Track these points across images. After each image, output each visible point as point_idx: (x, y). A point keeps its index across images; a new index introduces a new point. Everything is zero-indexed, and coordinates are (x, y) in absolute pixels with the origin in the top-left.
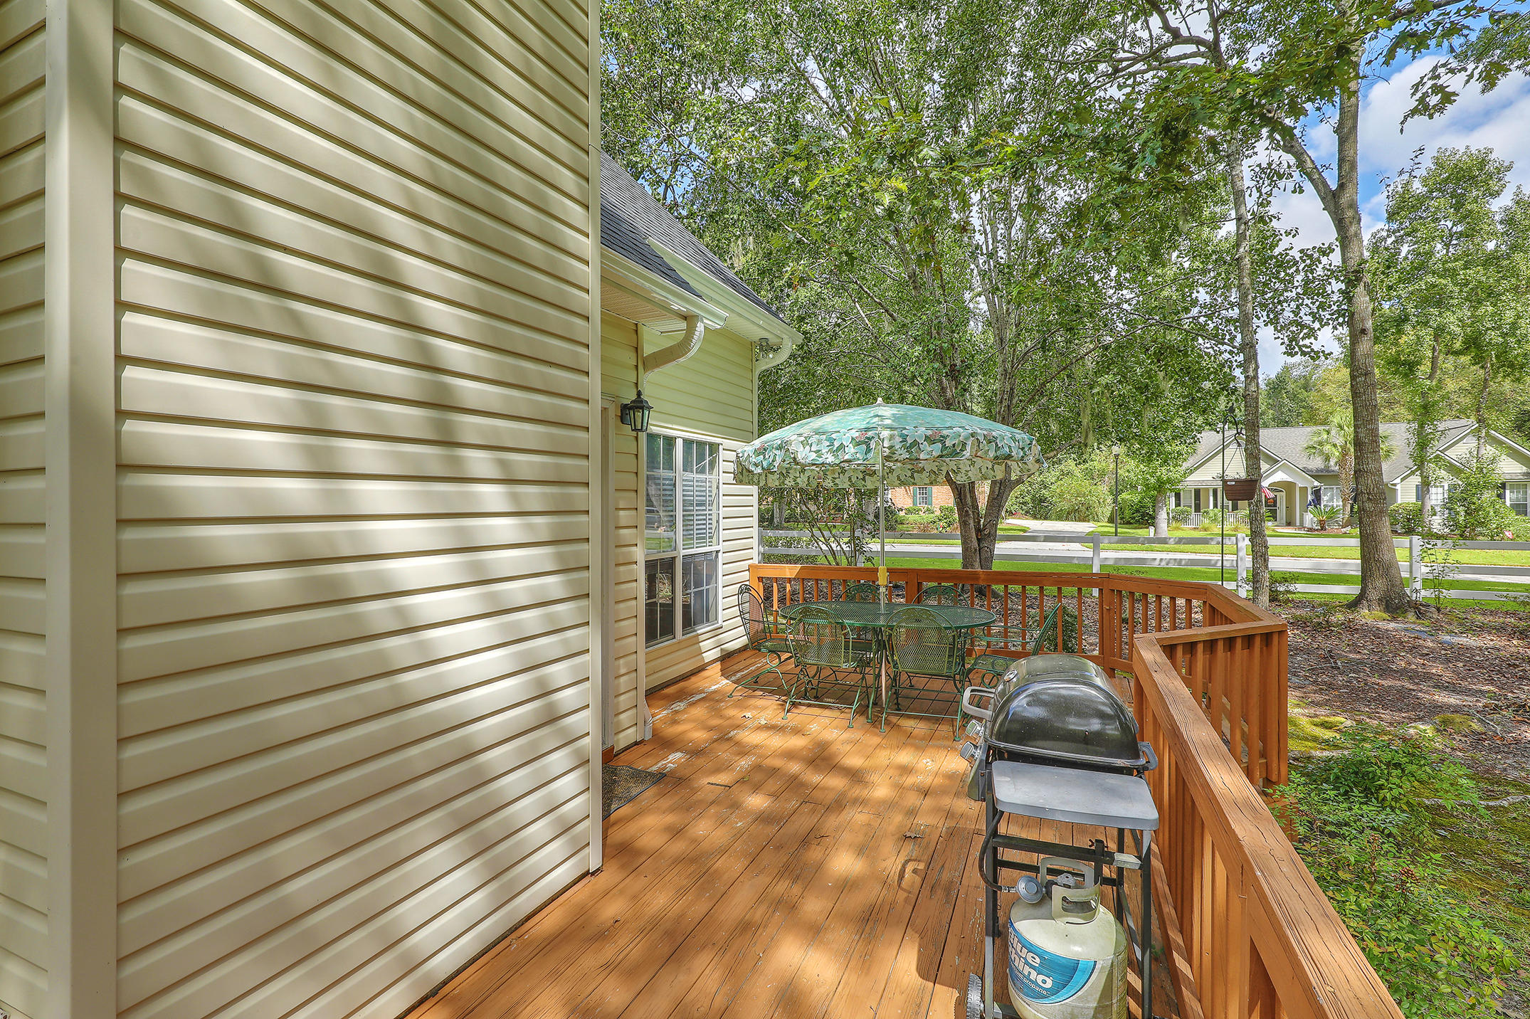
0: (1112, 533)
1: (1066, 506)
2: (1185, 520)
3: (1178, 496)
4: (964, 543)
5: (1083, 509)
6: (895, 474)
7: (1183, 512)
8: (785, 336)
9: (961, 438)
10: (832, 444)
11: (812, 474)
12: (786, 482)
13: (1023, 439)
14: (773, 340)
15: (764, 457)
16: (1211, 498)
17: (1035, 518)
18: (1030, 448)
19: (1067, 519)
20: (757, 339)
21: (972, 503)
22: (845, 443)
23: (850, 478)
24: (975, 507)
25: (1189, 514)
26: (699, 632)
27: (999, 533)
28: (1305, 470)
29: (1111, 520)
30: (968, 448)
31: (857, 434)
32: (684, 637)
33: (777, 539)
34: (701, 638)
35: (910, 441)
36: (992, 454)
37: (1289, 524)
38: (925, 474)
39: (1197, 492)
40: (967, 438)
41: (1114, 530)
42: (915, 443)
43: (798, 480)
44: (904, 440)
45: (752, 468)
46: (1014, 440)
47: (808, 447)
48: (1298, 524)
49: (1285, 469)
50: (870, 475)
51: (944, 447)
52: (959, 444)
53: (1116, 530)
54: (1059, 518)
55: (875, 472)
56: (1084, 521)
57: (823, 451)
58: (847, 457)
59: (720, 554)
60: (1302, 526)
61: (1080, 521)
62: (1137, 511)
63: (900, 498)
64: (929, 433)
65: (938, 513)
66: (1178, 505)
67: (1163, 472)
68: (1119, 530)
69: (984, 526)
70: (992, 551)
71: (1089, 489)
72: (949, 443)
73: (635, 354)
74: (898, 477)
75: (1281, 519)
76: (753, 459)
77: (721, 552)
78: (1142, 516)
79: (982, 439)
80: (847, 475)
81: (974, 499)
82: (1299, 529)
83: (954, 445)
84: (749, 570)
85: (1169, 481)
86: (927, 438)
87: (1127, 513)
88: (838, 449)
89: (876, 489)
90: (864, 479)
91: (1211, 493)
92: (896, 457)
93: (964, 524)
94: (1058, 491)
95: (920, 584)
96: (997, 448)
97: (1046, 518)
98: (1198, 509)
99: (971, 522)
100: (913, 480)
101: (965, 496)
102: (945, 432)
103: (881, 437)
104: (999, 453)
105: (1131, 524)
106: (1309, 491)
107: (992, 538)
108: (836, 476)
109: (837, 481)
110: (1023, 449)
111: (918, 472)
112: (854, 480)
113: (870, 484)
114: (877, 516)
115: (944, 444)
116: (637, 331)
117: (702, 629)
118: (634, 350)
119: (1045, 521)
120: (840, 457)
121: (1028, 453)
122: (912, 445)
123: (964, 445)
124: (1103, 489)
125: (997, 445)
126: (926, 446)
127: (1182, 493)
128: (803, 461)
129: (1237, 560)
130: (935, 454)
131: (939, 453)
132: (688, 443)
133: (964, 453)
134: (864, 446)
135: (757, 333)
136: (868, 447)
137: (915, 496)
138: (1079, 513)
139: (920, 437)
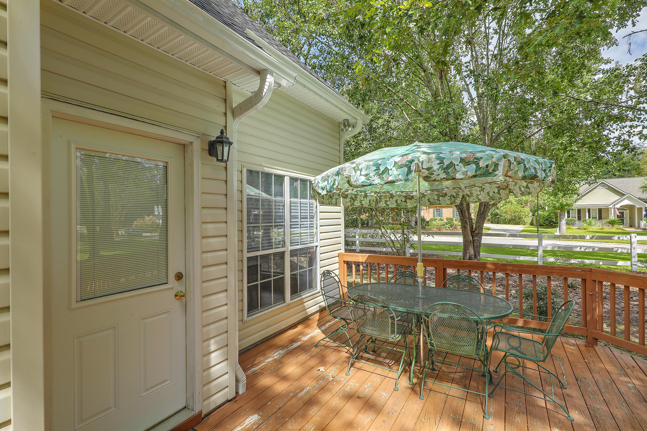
0: (536, 230)
1: (509, 217)
2: (573, 224)
3: (568, 212)
4: (465, 238)
5: (517, 219)
6: (426, 198)
7: (572, 220)
8: (358, 118)
9: (494, 160)
10: (378, 169)
11: (372, 199)
12: (355, 203)
13: (545, 162)
14: (352, 121)
15: (328, 182)
16: (587, 214)
17: (492, 223)
18: (550, 170)
19: (509, 224)
20: (341, 120)
21: (468, 216)
22: (389, 167)
23: (396, 201)
24: (471, 219)
25: (575, 221)
26: (303, 297)
27: (484, 231)
28: (640, 199)
29: (532, 224)
30: (501, 168)
31: (399, 159)
32: (292, 301)
33: (366, 234)
34: (305, 300)
35: (446, 163)
36: (521, 174)
37: (631, 226)
38: (447, 198)
39: (579, 211)
40: (499, 159)
41: (536, 229)
42: (451, 165)
43: (363, 202)
44: (442, 162)
45: (320, 191)
46: (538, 163)
47: (358, 172)
48: (637, 226)
49: (629, 198)
50: (410, 199)
51: (478, 168)
52: (492, 165)
53: (538, 229)
54: (505, 223)
55: (413, 197)
56: (517, 224)
57: (371, 175)
58: (390, 179)
59: (318, 248)
60: (639, 227)
61: (515, 224)
62: (547, 220)
63: (427, 214)
64: (464, 155)
65: (445, 221)
66: (569, 217)
67: (564, 201)
68: (539, 229)
69: (475, 229)
70: (480, 242)
71: (520, 210)
72: (482, 164)
73: (224, 105)
74: (429, 200)
75: (627, 224)
76: (321, 185)
77: (319, 247)
78: (550, 222)
79: (512, 160)
80: (394, 199)
81: (469, 214)
82: (638, 229)
83: (487, 166)
84: (338, 256)
85: (567, 205)
86: (462, 160)
87: (542, 221)
88: (383, 172)
89: (416, 207)
90: (405, 201)
91: (587, 211)
92: (433, 177)
93: (464, 227)
94: (504, 210)
95: (445, 270)
96: (525, 169)
97: (498, 223)
98: (579, 218)
99: (468, 226)
100: (439, 202)
101: (465, 213)
102: (478, 155)
103: (421, 160)
104: (526, 174)
105: (544, 226)
106: (644, 210)
107: (480, 235)
108: (388, 199)
109: (388, 203)
110: (545, 171)
111: (442, 196)
112: (399, 202)
113: (410, 205)
114: (416, 222)
115: (477, 164)
116: (225, 87)
117: (305, 295)
118: (223, 101)
119: (498, 225)
120: (385, 179)
121: (549, 174)
122: (448, 167)
123: (496, 165)
124: (527, 209)
125: (525, 166)
126: (461, 168)
127: (571, 211)
128: (355, 184)
129: (631, 249)
130: (470, 174)
131: (474, 173)
132: (293, 180)
133: (496, 173)
134: (406, 169)
135: (341, 116)
136: (409, 168)
137: (434, 213)
138: (516, 220)
139: (456, 159)
